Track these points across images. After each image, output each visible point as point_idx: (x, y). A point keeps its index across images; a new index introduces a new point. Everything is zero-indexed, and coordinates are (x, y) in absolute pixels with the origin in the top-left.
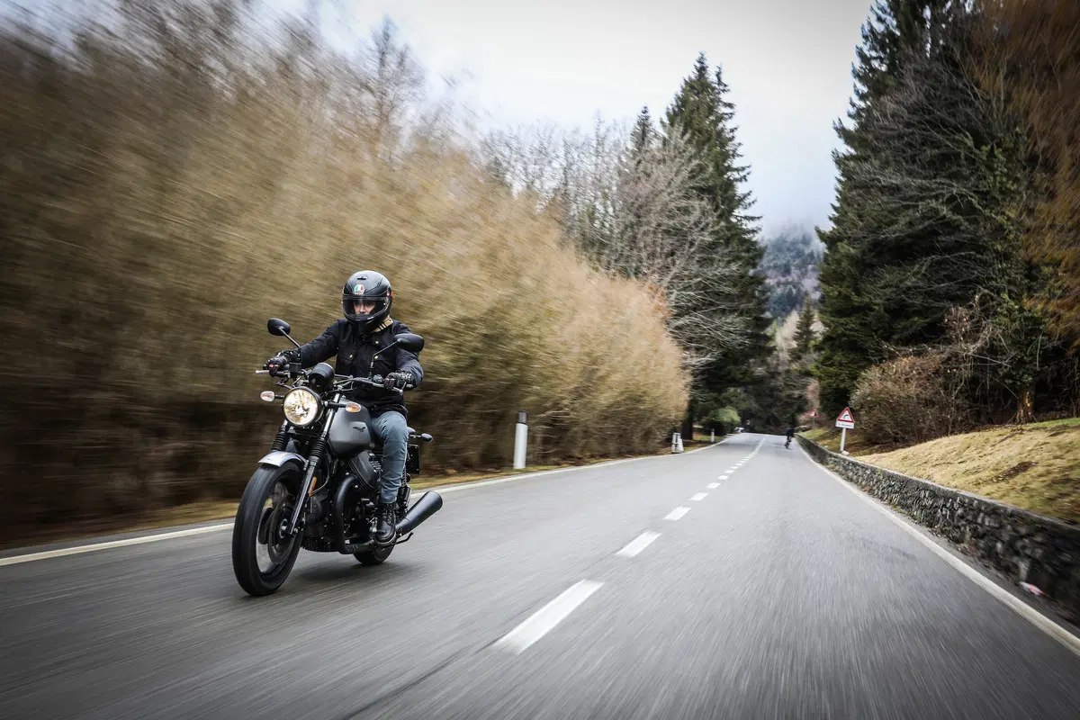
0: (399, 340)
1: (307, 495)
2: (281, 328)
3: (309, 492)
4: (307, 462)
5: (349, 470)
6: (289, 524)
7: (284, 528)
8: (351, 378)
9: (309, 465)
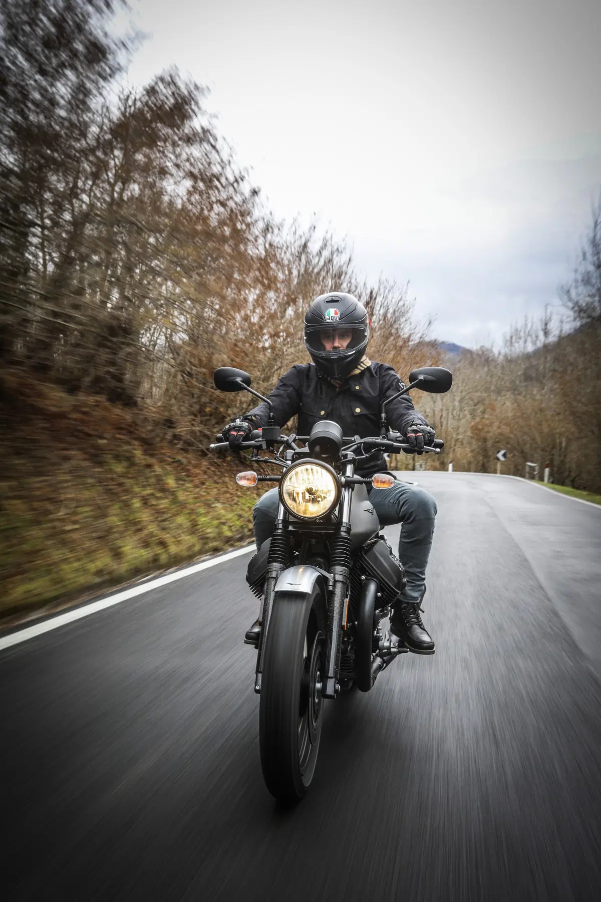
0: (421, 377)
1: (341, 627)
2: (239, 380)
3: (344, 623)
4: (330, 576)
5: (364, 572)
6: (324, 678)
7: (319, 685)
8: (357, 438)
9: (335, 582)
